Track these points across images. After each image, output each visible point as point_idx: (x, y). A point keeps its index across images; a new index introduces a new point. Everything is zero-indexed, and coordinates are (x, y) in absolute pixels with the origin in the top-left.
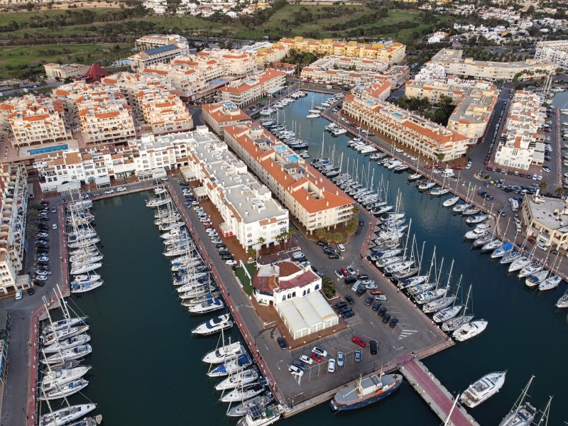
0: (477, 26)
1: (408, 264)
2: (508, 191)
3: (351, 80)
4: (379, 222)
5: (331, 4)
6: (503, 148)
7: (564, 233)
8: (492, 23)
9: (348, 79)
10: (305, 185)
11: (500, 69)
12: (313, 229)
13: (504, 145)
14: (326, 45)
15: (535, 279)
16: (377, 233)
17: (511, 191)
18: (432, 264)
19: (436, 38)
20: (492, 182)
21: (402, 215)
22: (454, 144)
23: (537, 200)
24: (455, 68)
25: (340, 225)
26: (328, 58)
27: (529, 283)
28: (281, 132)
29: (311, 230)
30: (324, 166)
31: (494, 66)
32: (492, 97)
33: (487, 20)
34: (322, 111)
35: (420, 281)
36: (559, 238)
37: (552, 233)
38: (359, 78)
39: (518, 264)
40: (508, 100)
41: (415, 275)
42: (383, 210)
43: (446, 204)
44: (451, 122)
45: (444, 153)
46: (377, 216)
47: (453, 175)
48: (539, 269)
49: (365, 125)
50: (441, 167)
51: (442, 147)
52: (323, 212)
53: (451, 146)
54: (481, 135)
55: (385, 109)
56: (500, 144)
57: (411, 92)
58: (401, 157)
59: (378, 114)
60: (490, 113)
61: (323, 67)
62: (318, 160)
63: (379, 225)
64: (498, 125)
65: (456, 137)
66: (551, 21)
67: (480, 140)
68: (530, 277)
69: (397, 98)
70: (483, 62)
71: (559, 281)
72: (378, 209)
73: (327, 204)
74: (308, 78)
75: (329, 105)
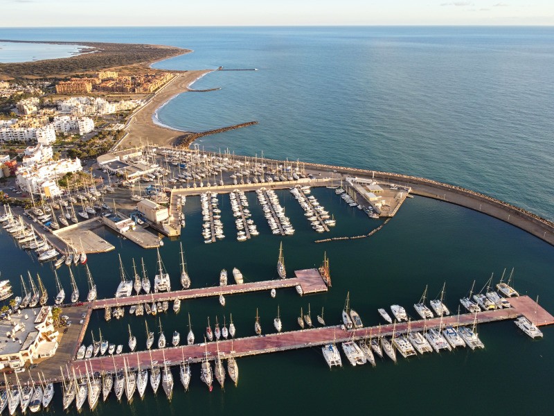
7: (27, 348)
15: (36, 402)
36: (27, 354)
37: (19, 355)
39: (15, 401)
68: (31, 404)
71: (52, 388)
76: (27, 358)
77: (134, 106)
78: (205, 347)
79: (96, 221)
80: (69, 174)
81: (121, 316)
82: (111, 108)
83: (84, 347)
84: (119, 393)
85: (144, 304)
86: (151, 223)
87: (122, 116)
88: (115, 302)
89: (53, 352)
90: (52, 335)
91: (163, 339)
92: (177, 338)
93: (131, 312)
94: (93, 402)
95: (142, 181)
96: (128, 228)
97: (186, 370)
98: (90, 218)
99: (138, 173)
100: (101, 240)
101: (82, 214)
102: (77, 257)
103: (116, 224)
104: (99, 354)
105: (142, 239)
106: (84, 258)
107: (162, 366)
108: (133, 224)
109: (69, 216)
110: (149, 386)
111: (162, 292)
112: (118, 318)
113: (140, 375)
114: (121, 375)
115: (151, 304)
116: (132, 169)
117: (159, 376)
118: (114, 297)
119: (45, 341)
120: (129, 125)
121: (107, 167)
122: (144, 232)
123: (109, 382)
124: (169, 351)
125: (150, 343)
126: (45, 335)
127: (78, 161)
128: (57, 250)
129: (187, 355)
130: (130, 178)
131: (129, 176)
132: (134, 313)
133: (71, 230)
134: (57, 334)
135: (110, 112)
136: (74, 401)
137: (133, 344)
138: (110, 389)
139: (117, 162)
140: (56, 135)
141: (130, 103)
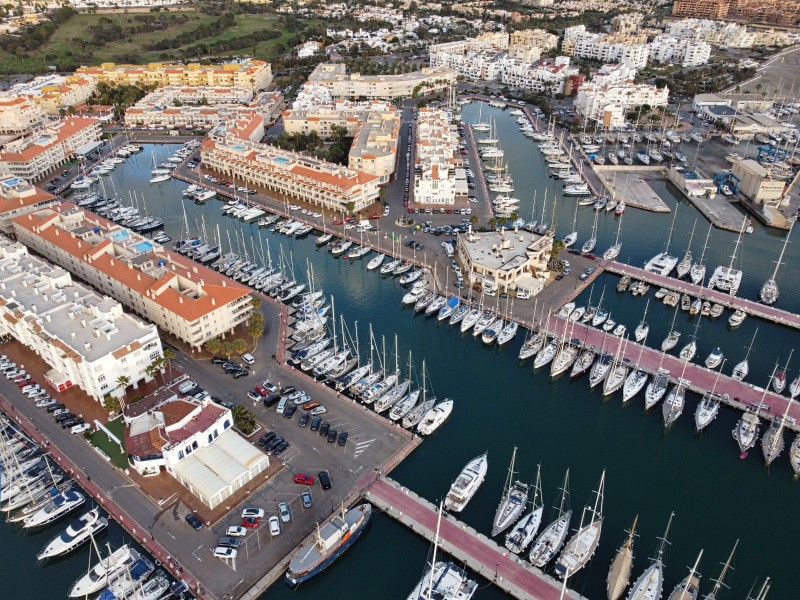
0: (355, 30)
1: (343, 356)
2: (438, 234)
3: (204, 119)
4: (291, 311)
5: (148, 11)
6: (421, 182)
7: (508, 270)
8: (373, 26)
9: (199, 119)
10: (173, 282)
11: (395, 84)
12: (201, 343)
13: (421, 178)
14: (154, 72)
15: (491, 333)
16: (293, 326)
17: (441, 233)
18: (372, 348)
19: (308, 50)
20: (418, 227)
21: (320, 294)
22: (362, 187)
23: (471, 238)
24: (341, 87)
25: (238, 328)
26: (162, 91)
27: (486, 340)
28: (115, 211)
29: (198, 345)
30: (195, 249)
31: (386, 80)
32: (394, 120)
33: (366, 23)
34: (172, 169)
35: (362, 374)
36: (504, 278)
37: (496, 274)
38: (216, 115)
39: (471, 320)
40: (413, 121)
41: (355, 367)
42: (293, 292)
43: (371, 266)
44: (353, 158)
45: (352, 200)
46: (288, 302)
47: (371, 227)
48: (492, 320)
49: (240, 181)
50: (354, 219)
51: (349, 193)
52: (210, 314)
53: (359, 190)
54: (391, 171)
55: (263, 154)
56: (416, 179)
57: (293, 126)
58: (299, 216)
59: (254, 163)
60: (396, 140)
61: (158, 104)
62: (184, 243)
63: (293, 314)
64: (408, 155)
65: (363, 178)
66: (439, 19)
67: (392, 176)
68: (486, 331)
69: (275, 136)
70: (373, 77)
71: (515, 328)
72: (286, 293)
73: (214, 303)
74: (138, 124)
75: (180, 160)
76: (502, 282)
78: (762, 394)
79: (658, 172)
81: (639, 294)
83: (573, 305)
85: (682, 294)
86: (743, 198)
87: (760, 53)
88: (640, 273)
90: (541, 273)
91: (692, 348)
92: (715, 359)
93: (658, 295)
94: (558, 369)
95: (756, 141)
96: (701, 192)
97: (711, 406)
98: (650, 164)
99: (754, 128)
100: (655, 195)
101: (641, 157)
102: (613, 203)
103: (687, 181)
106: (622, 208)
107: (674, 381)
108: (715, 189)
109: (622, 154)
111: (721, 291)
112: (635, 294)
113: (633, 375)
114: (607, 360)
115: (693, 299)
116: (747, 120)
118: (642, 267)
119: (529, 275)
120: (765, 66)
122: (726, 205)
123: (588, 358)
124: (694, 368)
125: (668, 344)
126: (534, 270)
127: (666, 90)
128: (589, 188)
130: (736, 132)
131: (736, 129)
132: (662, 299)
133: (618, 172)
134: (547, 275)
137: (642, 333)
138: (585, 367)
140: (648, 62)
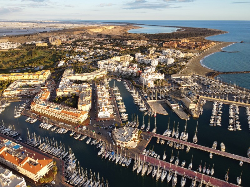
10: (28, 160)
13: (100, 111)
15: (124, 163)
20: (100, 127)
21: (73, 155)
25: (49, 172)
29: (37, 181)
32: (90, 91)
37: (124, 143)
38: (34, 91)
39: (118, 159)
40: (95, 88)
42: (65, 155)
43: (88, 143)
44: (79, 106)
47: (86, 128)
48: (124, 158)
49: (45, 115)
51: (79, 118)
53: (82, 117)
54: (91, 108)
55: (51, 107)
57: (59, 94)
59: (49, 109)
60: (91, 98)
61: (14, 88)
65: (83, 112)
70: (82, 74)
71: (131, 160)
73: (41, 166)
76: (126, 145)
77: (193, 55)
78: (196, 173)
79: (164, 101)
80: (159, 80)
81: (163, 144)
82: (183, 55)
83: (146, 150)
84: (153, 175)
85: (174, 142)
86: (186, 108)
87: (186, 59)
88: (162, 137)
89: (135, 147)
90: (136, 140)
91: (178, 161)
92: (184, 163)
93: (168, 144)
94: (143, 173)
95: (187, 89)
96: (176, 108)
97: (184, 180)
98: (162, 99)
99: (187, 85)
100: (164, 109)
101: (159, 97)
102: (153, 113)
103: (172, 104)
104: (150, 155)
105: (181, 114)
106: (155, 115)
107: (174, 172)
108: (179, 106)
109: (154, 96)
110: (166, 178)
111: (183, 140)
112: (162, 144)
113: (164, 172)
114: (157, 168)
115: (177, 144)
116: (184, 83)
117: (172, 176)
118: (163, 135)
119: (133, 142)
120: (188, 63)
121: (174, 80)
122: (182, 111)
123: (151, 168)
124: (179, 167)
125: (172, 160)
126: (134, 139)
127: (164, 75)
128: (146, 108)
129: (187, 173)
130: (182, 87)
131: (182, 86)
132: (169, 145)
133: (154, 102)
134: (138, 140)
135: (182, 57)
136: (137, 169)
137: (165, 157)
138: (151, 171)
139: (179, 78)
140: (158, 63)
141: (192, 54)
